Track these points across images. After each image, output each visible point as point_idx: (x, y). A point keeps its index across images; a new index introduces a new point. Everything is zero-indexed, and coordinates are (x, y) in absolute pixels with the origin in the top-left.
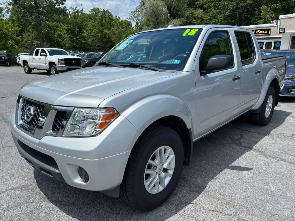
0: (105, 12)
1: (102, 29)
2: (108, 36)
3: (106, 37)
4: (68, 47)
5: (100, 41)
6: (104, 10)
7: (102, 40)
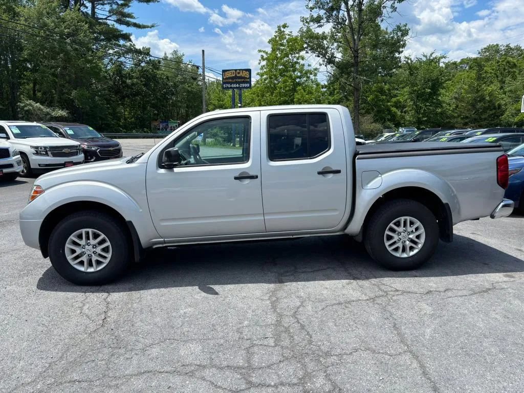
0: (511, 49)
1: (478, 85)
2: (488, 98)
3: (484, 99)
4: (409, 121)
5: (470, 107)
6: (507, 46)
7: (473, 106)
